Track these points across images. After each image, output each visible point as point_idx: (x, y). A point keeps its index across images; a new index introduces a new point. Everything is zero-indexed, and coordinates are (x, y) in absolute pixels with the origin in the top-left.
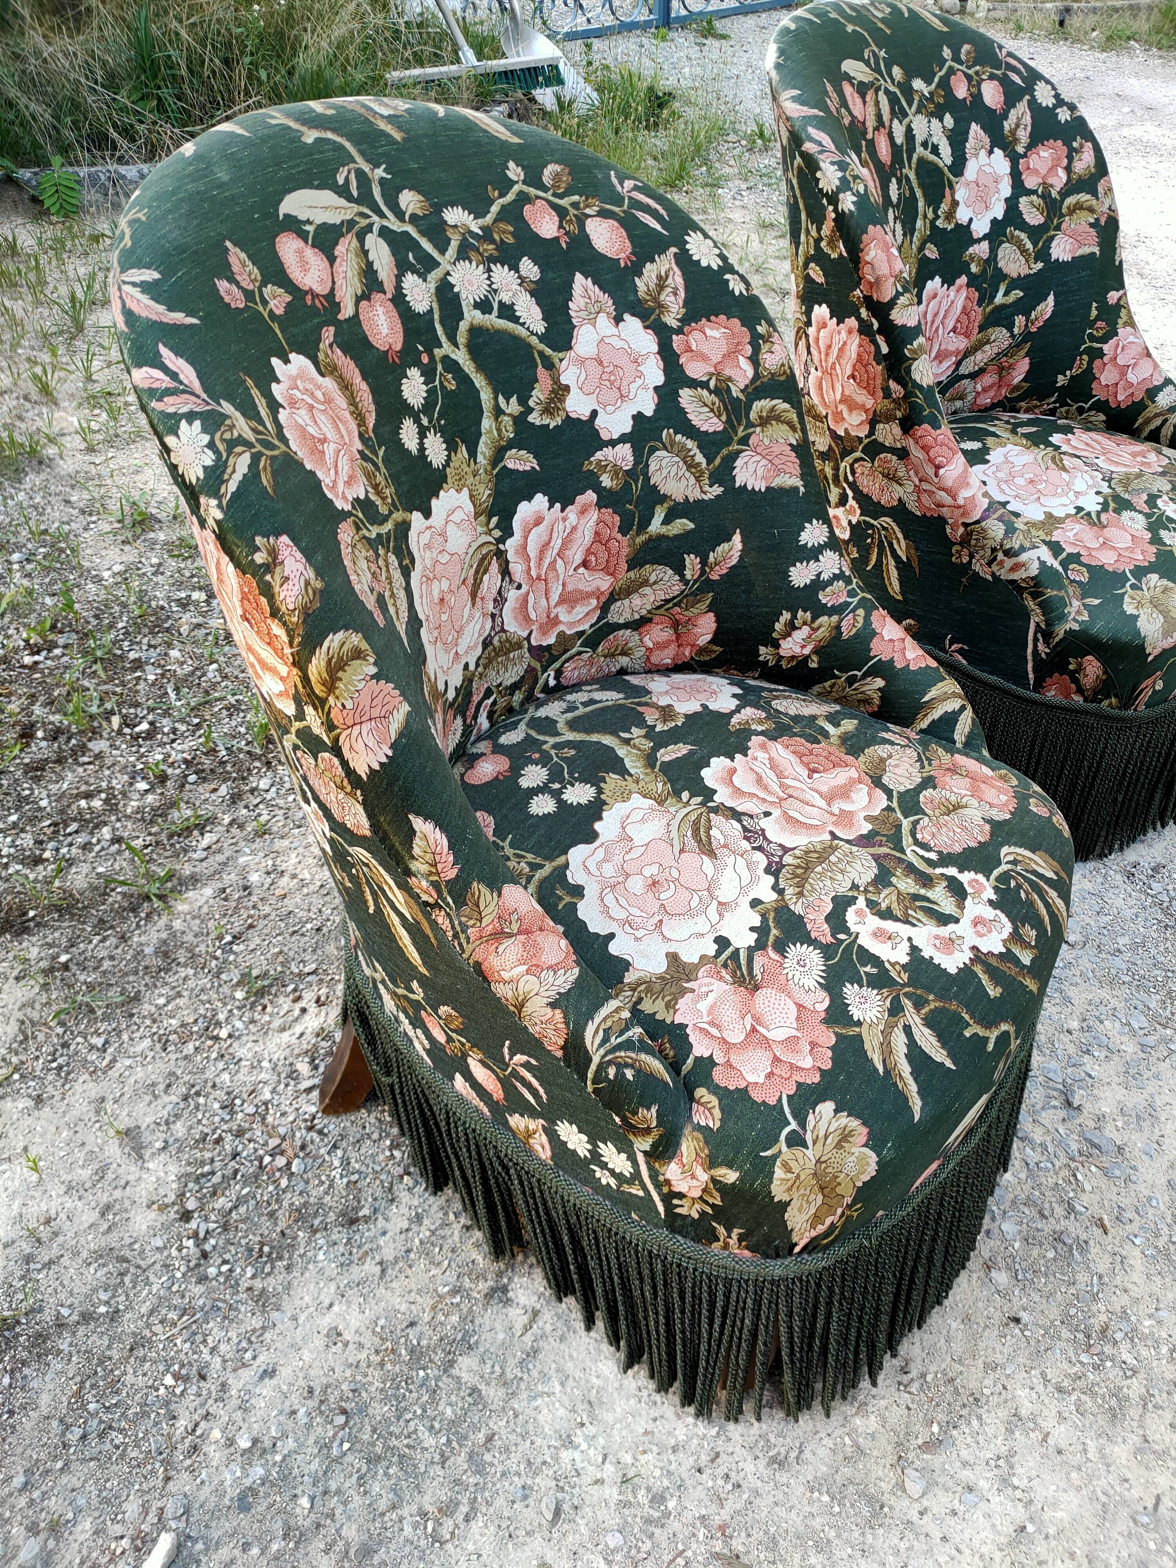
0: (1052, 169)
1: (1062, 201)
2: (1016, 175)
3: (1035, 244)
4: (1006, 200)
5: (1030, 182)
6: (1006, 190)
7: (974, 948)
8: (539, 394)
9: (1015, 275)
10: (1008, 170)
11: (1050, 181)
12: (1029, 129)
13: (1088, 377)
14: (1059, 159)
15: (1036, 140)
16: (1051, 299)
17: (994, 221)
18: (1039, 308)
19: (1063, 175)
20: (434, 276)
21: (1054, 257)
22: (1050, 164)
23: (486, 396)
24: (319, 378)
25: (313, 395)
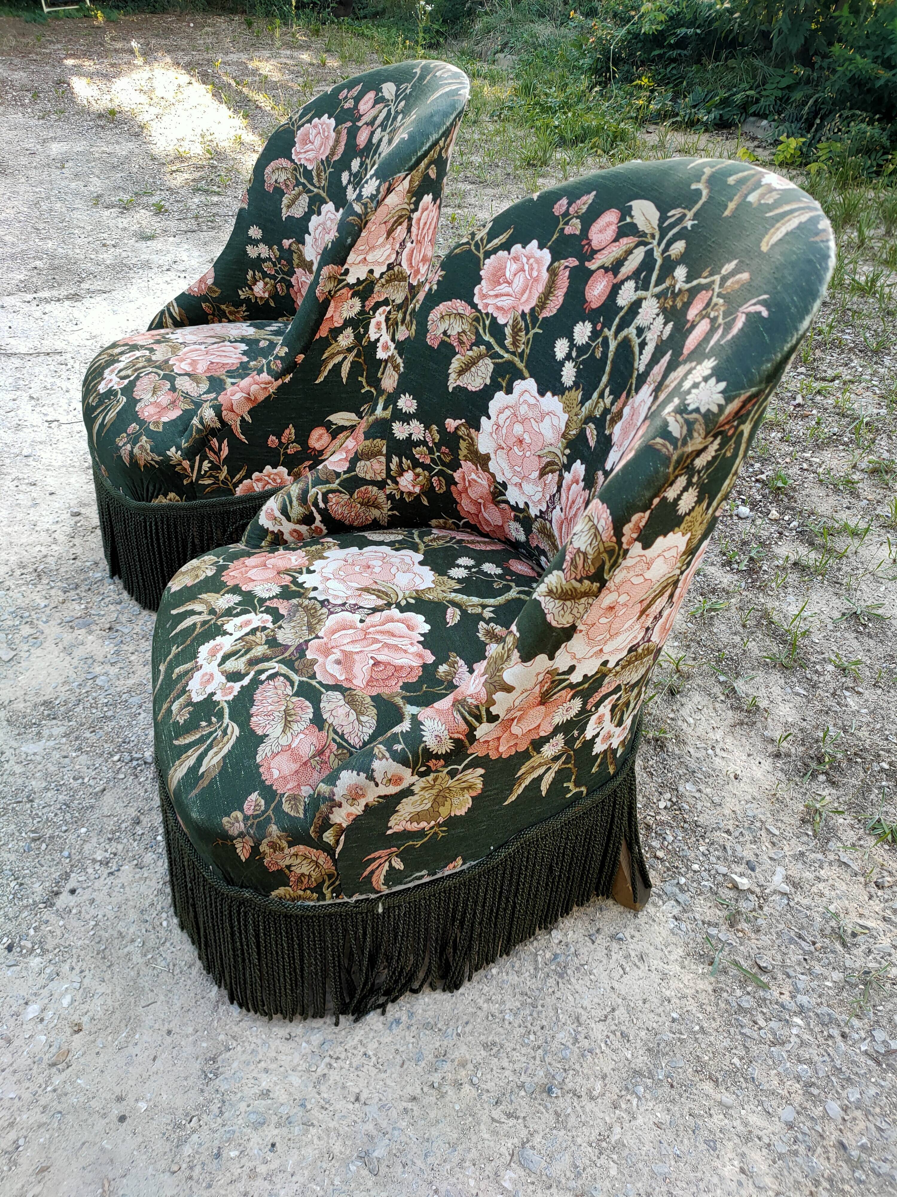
7: (105, 379)
24: (332, 131)
25: (324, 132)
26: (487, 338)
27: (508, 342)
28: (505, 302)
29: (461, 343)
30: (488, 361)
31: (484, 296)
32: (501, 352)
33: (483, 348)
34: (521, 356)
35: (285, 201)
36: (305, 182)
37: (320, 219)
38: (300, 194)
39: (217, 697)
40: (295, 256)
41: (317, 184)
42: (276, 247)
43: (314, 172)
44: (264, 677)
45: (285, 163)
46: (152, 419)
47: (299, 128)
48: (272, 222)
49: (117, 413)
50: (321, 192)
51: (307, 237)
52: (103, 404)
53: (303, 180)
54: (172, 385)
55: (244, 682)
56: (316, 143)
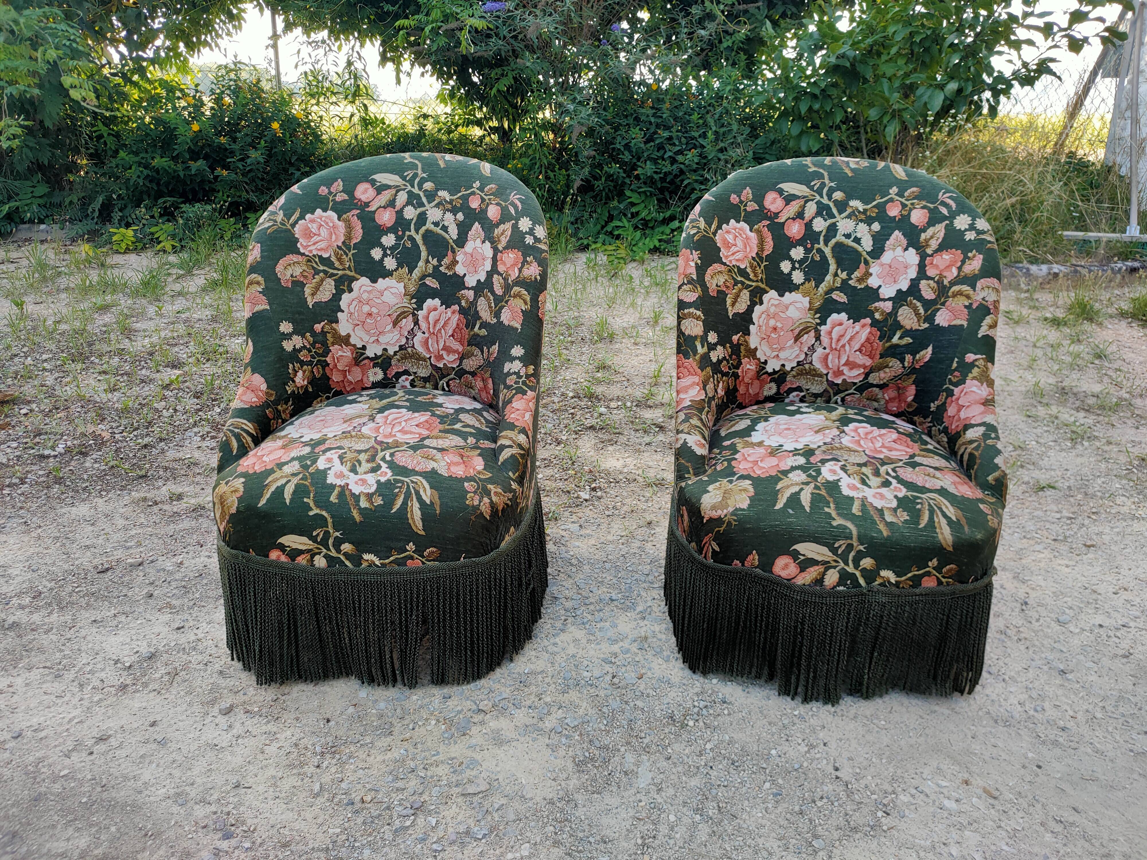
0: (949, 267)
1: (950, 288)
2: (922, 267)
3: (926, 311)
4: (911, 280)
5: (931, 272)
6: (913, 273)
7: (347, 484)
8: (446, 261)
9: (908, 327)
10: (917, 262)
11: (945, 274)
12: (940, 240)
13: (942, 409)
14: (955, 262)
15: (942, 248)
16: (930, 349)
17: (899, 291)
18: (922, 353)
19: (955, 271)
20: (422, 209)
21: (936, 323)
22: (948, 263)
23: (424, 254)
24: (336, 221)
25: (327, 223)
26: (739, 279)
27: (752, 276)
28: (739, 256)
29: (727, 287)
30: (745, 291)
31: (727, 257)
32: (750, 283)
33: (739, 285)
34: (761, 280)
35: (308, 290)
36: (326, 268)
37: (353, 294)
38: (322, 281)
39: (900, 495)
40: (329, 336)
41: (340, 267)
42: (308, 334)
43: (333, 259)
44: (893, 474)
45: (295, 258)
46: (472, 473)
47: (293, 225)
48: (299, 313)
49: (431, 488)
50: (348, 272)
51: (339, 314)
52: (397, 495)
53: (322, 268)
54: (434, 448)
55: (894, 482)
56: (322, 234)
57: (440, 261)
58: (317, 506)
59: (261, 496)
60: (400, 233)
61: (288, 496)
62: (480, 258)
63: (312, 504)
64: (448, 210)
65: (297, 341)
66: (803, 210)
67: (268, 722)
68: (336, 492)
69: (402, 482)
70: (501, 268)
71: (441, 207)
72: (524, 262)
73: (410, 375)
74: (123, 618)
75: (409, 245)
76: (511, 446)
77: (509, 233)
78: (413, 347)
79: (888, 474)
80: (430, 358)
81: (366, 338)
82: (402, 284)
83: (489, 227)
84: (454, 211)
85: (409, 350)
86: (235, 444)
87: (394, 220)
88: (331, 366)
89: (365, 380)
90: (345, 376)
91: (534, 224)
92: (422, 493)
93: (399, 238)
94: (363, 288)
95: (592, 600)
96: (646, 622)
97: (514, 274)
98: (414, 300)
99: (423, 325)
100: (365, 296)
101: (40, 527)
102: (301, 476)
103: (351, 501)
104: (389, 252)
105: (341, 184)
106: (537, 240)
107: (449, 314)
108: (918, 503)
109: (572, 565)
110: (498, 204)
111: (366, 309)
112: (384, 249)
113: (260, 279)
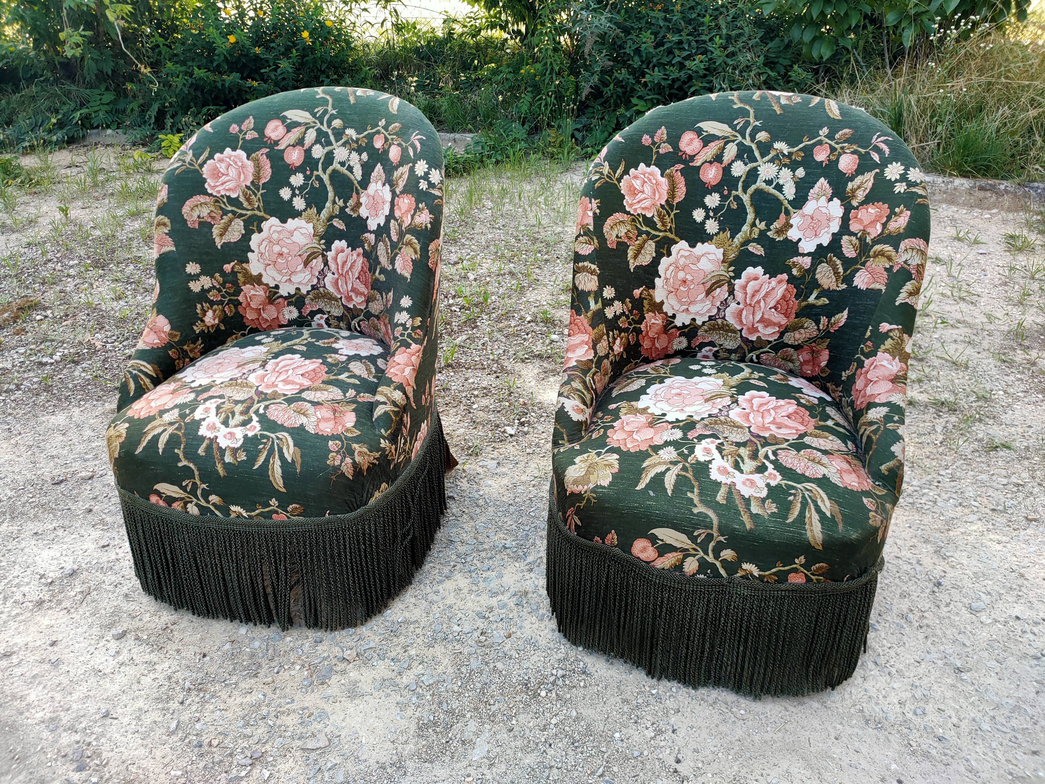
0: (873, 223)
1: (872, 246)
2: (845, 220)
3: (845, 270)
4: (833, 234)
5: (854, 227)
6: (835, 227)
7: (216, 437)
8: (351, 203)
9: (826, 287)
10: (841, 215)
11: (868, 230)
12: (867, 191)
13: (852, 379)
14: (881, 217)
15: (869, 200)
16: (846, 313)
17: (820, 246)
18: (837, 316)
19: (879, 228)
20: (330, 148)
21: (855, 284)
22: (873, 218)
23: (331, 195)
24: (246, 160)
25: (236, 163)
26: (644, 229)
27: (659, 225)
28: (646, 203)
29: (630, 238)
30: (650, 242)
31: (631, 205)
32: (657, 233)
33: (644, 236)
34: (670, 230)
35: (216, 231)
36: (233, 208)
37: (263, 235)
38: (231, 221)
39: (773, 483)
40: (240, 276)
41: (249, 207)
42: (217, 275)
43: (242, 199)
44: (772, 457)
45: (201, 199)
46: (340, 429)
47: (201, 166)
48: (207, 254)
49: (295, 446)
50: (257, 212)
51: (250, 255)
52: (260, 451)
53: (230, 208)
54: (310, 402)
55: (770, 466)
56: (231, 174)
57: (345, 202)
58: (186, 458)
59: (139, 442)
60: (308, 173)
61: (161, 446)
62: (380, 201)
63: (181, 456)
64: (354, 150)
65: (206, 282)
66: (722, 152)
67: (152, 651)
68: (204, 445)
69: (268, 438)
70: (397, 214)
71: (348, 146)
72: (417, 209)
73: (324, 314)
74: (60, 532)
75: (317, 185)
76: (385, 403)
77: (406, 176)
78: (324, 287)
79: (766, 457)
80: (341, 298)
81: (278, 277)
82: (311, 225)
83: (389, 169)
84: (359, 151)
85: (321, 289)
86: (132, 386)
87: (302, 159)
88: (244, 305)
89: (281, 317)
90: (260, 314)
91: (429, 169)
92: (285, 451)
93: (307, 178)
94: (273, 228)
95: (486, 546)
96: (532, 575)
97: (407, 221)
98: (323, 241)
99: (332, 266)
100: (275, 236)
101: (20, 434)
102: (176, 425)
103: (217, 455)
104: (297, 192)
105: (253, 121)
106: (431, 185)
107: (355, 256)
108: (791, 494)
109: (478, 506)
110: (399, 145)
111: (277, 249)
112: (293, 189)
113: (166, 220)
